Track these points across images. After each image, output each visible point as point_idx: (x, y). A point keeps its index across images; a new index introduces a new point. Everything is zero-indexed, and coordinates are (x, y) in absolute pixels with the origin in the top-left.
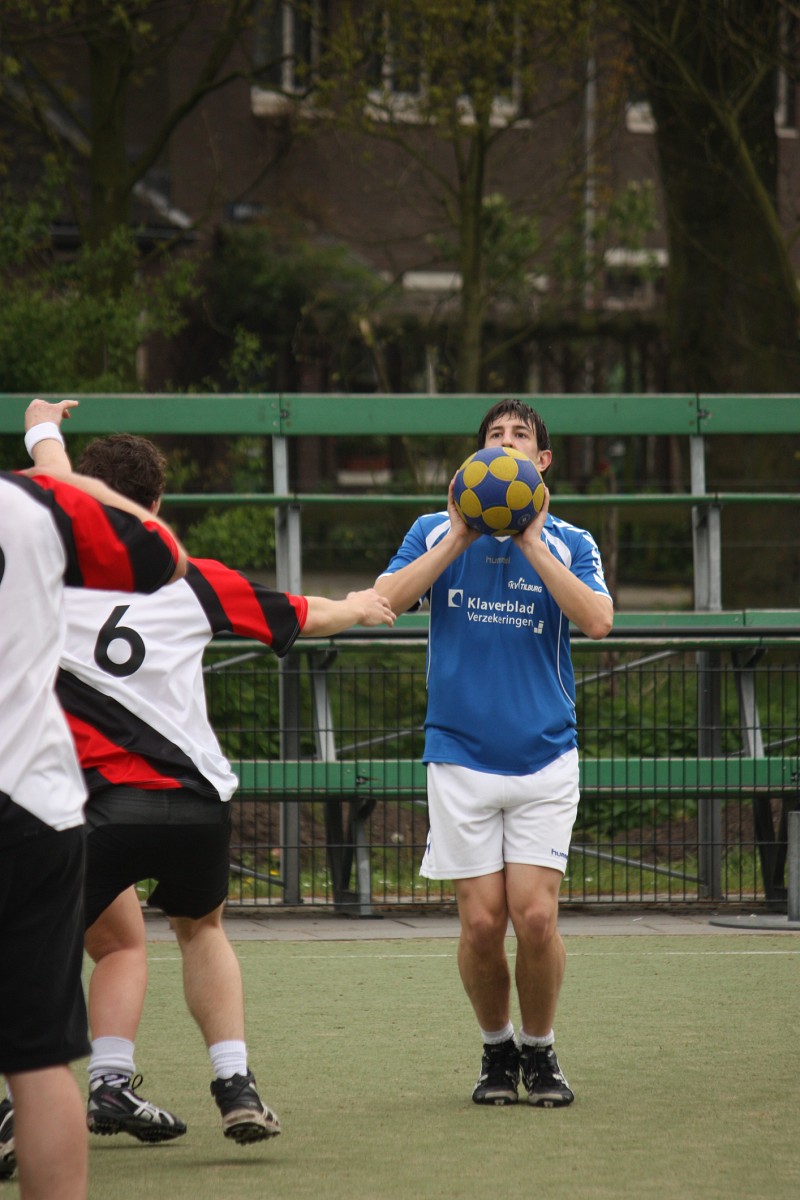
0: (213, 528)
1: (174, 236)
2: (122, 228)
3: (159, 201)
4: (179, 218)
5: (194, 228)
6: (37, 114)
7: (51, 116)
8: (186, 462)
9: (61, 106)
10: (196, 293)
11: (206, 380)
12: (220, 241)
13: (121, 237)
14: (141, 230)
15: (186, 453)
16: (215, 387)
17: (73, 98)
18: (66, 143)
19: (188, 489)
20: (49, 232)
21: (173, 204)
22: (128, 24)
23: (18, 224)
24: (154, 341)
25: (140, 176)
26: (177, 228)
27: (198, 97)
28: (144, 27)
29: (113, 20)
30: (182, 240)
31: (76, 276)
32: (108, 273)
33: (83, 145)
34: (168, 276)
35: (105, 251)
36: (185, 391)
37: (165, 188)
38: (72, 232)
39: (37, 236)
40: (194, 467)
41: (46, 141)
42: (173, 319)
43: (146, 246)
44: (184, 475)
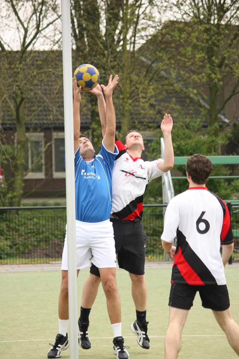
0: (235, 183)
1: (226, 124)
2: (217, 123)
3: (222, 117)
4: (227, 121)
5: (230, 122)
6: (199, 101)
7: (201, 101)
8: (229, 170)
9: (203, 99)
10: (231, 136)
11: (234, 153)
12: (235, 125)
13: (216, 125)
14: (221, 123)
15: (229, 168)
16: (236, 154)
17: (205, 97)
18: (204, 106)
19: (230, 175)
20: (202, 124)
21: (225, 118)
22: (217, 82)
23: (195, 123)
24: (223, 146)
25: (219, 112)
26: (226, 123)
27: (231, 96)
28: (221, 83)
29: (214, 82)
30: (228, 125)
31: (207, 133)
32: (213, 132)
33: (208, 107)
34: (226, 132)
35: (213, 127)
36: (229, 155)
37: (224, 115)
38: (206, 124)
39: (199, 125)
40: (231, 171)
41: (200, 106)
42: (226, 141)
43: (221, 126)
44: (229, 172)
